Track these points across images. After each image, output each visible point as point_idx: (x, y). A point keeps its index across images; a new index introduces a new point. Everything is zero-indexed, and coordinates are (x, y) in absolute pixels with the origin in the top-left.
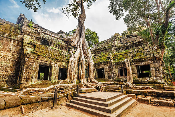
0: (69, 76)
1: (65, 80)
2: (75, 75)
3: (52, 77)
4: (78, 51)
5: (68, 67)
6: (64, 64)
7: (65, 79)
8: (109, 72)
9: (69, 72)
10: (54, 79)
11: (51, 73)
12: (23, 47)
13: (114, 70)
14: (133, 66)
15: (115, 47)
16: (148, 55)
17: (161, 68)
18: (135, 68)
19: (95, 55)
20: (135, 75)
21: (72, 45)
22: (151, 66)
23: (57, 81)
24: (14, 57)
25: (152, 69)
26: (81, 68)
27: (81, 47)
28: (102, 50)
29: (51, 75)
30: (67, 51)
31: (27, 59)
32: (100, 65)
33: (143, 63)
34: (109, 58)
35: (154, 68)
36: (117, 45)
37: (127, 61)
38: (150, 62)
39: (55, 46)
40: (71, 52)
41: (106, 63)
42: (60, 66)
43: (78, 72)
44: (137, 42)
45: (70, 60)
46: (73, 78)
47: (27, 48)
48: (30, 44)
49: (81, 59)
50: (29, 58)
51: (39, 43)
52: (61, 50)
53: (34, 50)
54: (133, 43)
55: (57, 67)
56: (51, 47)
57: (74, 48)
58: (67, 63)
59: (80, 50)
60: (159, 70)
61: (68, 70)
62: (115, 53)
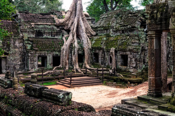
0: (61, 63)
1: (59, 67)
2: (67, 61)
3: (48, 65)
4: (70, 38)
5: (60, 55)
6: (57, 53)
8: (102, 59)
9: (61, 59)
10: (49, 66)
11: (47, 61)
12: (25, 44)
13: (106, 56)
14: (118, 54)
15: (113, 28)
16: (128, 46)
17: (133, 60)
18: (119, 57)
19: (97, 35)
20: (119, 63)
21: (65, 29)
22: (128, 57)
23: (51, 67)
24: (20, 52)
25: (129, 59)
26: (74, 54)
27: (74, 31)
28: (102, 29)
29: (46, 64)
30: (61, 36)
31: (29, 54)
32: (96, 50)
33: (124, 53)
34: (102, 43)
35: (130, 59)
36: (116, 26)
37: (112, 50)
38: (128, 53)
39: (48, 35)
40: (64, 38)
41: (100, 49)
42: (54, 55)
43: (71, 58)
44: (131, 27)
45: (62, 49)
46: (66, 65)
47: (28, 45)
48: (28, 40)
49: (74, 45)
50: (31, 53)
51: (34, 36)
52: (54, 36)
53: (32, 45)
54: (127, 28)
55: (51, 56)
56: (44, 37)
57: (68, 31)
58: (60, 51)
59: (73, 36)
60: (132, 61)
61: (61, 57)
62: (112, 37)
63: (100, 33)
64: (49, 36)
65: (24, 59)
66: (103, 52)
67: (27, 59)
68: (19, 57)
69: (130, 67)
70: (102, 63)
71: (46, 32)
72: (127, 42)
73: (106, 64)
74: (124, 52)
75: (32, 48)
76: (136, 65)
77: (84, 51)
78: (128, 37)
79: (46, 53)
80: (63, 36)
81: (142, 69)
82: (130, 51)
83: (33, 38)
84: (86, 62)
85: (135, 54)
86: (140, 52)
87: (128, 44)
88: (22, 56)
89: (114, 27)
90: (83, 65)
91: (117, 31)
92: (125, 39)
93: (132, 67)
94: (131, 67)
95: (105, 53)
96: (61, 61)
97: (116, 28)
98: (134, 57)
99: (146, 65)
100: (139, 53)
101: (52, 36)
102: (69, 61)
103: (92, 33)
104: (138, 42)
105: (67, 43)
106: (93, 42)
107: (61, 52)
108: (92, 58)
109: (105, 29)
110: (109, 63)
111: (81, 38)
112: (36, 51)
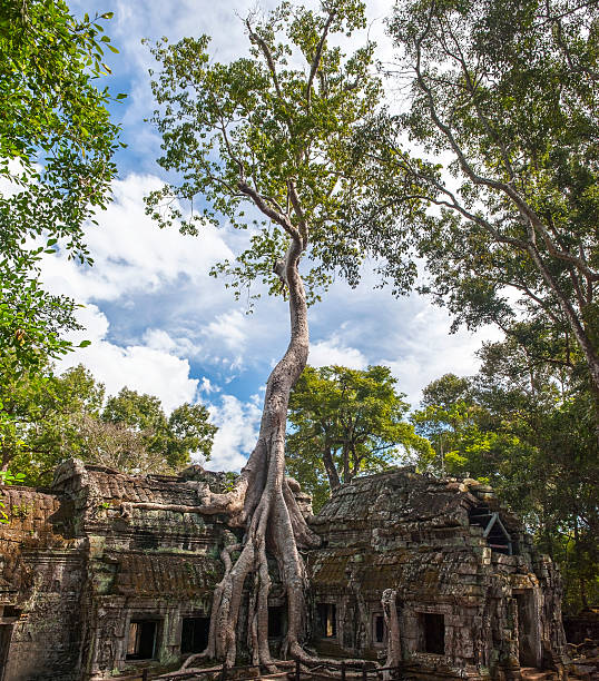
0: (211, 641)
1: (202, 655)
2: (233, 635)
3: (164, 650)
4: (248, 551)
5: (210, 612)
6: (200, 606)
7: (201, 652)
8: (348, 625)
9: (212, 627)
10: (167, 655)
11: (160, 639)
12: (90, 575)
13: (363, 617)
14: (407, 612)
15: (382, 526)
16: (445, 586)
17: (466, 633)
18: (412, 620)
19: (324, 545)
20: (412, 644)
21: (230, 524)
22: (446, 623)
23: (176, 659)
24: (66, 603)
25: (448, 631)
26: (256, 610)
27: (259, 531)
28: (345, 527)
29: (159, 646)
30: (216, 547)
31: (102, 612)
32: (326, 595)
33: (431, 609)
34: (349, 573)
35: (452, 629)
36: (390, 519)
37: (388, 596)
38: (445, 608)
39: (173, 543)
40: (226, 556)
41: (341, 590)
42: (187, 612)
43: (246, 624)
44: (442, 523)
45: (216, 592)
46: (228, 647)
47: (99, 577)
48: (103, 560)
49: (257, 579)
50: (106, 608)
51: (126, 547)
52: (193, 550)
53: (115, 578)
54: (430, 525)
55: (178, 619)
56: (160, 549)
57: (241, 532)
58: (209, 600)
59: (256, 549)
60: (461, 636)
61: (212, 621)
62: (379, 552)
63: (334, 540)
64: (177, 546)
65: (79, 629)
66: (354, 603)
67: (88, 631)
68: (57, 625)
69: (454, 657)
70: (347, 641)
71: (167, 534)
72: (438, 573)
73: (363, 645)
74: (430, 604)
75: (112, 589)
76: (476, 651)
77: (286, 596)
78: (439, 555)
79: (162, 605)
80: (222, 547)
81: (492, 665)
82: (453, 601)
83: (123, 552)
84: (292, 635)
85: (469, 612)
86: (484, 605)
87: (443, 577)
88: (74, 617)
89: (387, 523)
90: (281, 645)
91: (394, 533)
92: (428, 562)
93: (461, 658)
94: (458, 660)
95: (360, 604)
96: (211, 634)
97: (393, 526)
98: (466, 624)
99: (501, 652)
100: (482, 610)
101: (185, 548)
102: (237, 634)
103: (310, 539)
104: (475, 572)
105: (236, 571)
106: (316, 568)
107: (212, 602)
108: (311, 620)
109: (354, 529)
110: (375, 639)
111: (281, 555)
112: (129, 597)
